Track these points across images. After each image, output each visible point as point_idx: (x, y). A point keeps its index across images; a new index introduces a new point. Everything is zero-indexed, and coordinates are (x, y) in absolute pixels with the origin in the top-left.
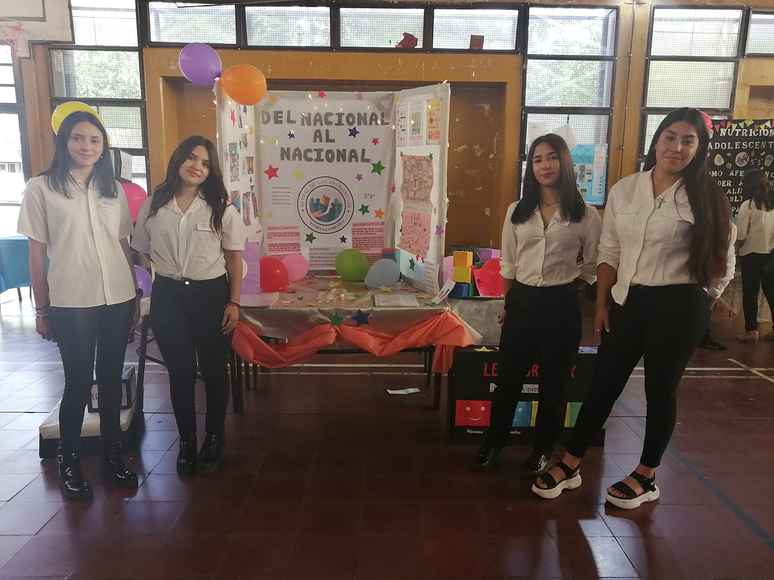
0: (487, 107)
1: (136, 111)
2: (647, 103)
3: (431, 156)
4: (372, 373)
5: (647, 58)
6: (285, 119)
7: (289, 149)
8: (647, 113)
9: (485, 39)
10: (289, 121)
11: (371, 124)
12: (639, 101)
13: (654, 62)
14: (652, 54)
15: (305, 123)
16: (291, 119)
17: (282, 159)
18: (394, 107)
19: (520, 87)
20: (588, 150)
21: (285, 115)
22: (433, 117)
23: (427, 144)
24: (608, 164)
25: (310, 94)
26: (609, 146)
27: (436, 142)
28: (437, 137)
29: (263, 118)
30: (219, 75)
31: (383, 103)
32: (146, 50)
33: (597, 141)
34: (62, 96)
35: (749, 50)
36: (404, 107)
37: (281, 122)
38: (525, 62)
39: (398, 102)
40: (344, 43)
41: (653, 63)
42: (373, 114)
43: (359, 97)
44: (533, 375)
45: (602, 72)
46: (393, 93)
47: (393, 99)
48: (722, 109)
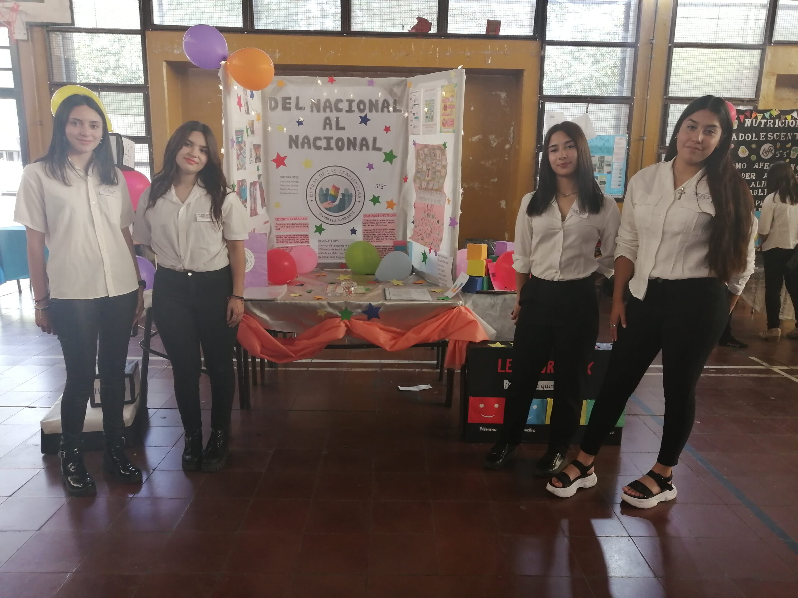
0: (503, 95)
1: (139, 96)
2: (670, 92)
3: (445, 145)
4: (382, 369)
5: (670, 45)
6: (293, 105)
7: (297, 137)
8: (669, 102)
9: (502, 24)
10: (298, 108)
11: (382, 111)
12: (662, 90)
13: (677, 49)
14: (675, 41)
15: (314, 108)
16: (300, 105)
17: (291, 147)
18: (406, 94)
19: (538, 75)
20: (608, 141)
21: (293, 101)
22: (448, 104)
23: (441, 132)
24: (628, 155)
25: (320, 79)
26: (629, 137)
27: (450, 130)
28: (451, 125)
29: (271, 104)
30: (225, 59)
31: (395, 90)
32: (149, 33)
33: (617, 131)
34: (62, 81)
35: (777, 36)
36: (417, 94)
37: (289, 109)
38: (543, 48)
39: (411, 89)
40: (356, 26)
41: (676, 51)
42: (385, 101)
43: (371, 83)
44: (548, 372)
45: (623, 60)
46: (406, 79)
47: (406, 85)
48: (747, 98)
